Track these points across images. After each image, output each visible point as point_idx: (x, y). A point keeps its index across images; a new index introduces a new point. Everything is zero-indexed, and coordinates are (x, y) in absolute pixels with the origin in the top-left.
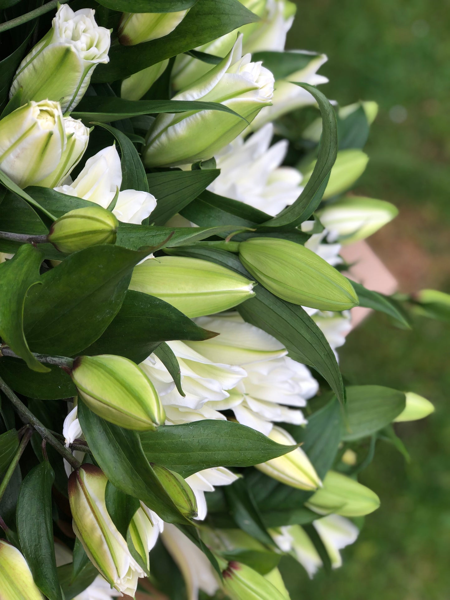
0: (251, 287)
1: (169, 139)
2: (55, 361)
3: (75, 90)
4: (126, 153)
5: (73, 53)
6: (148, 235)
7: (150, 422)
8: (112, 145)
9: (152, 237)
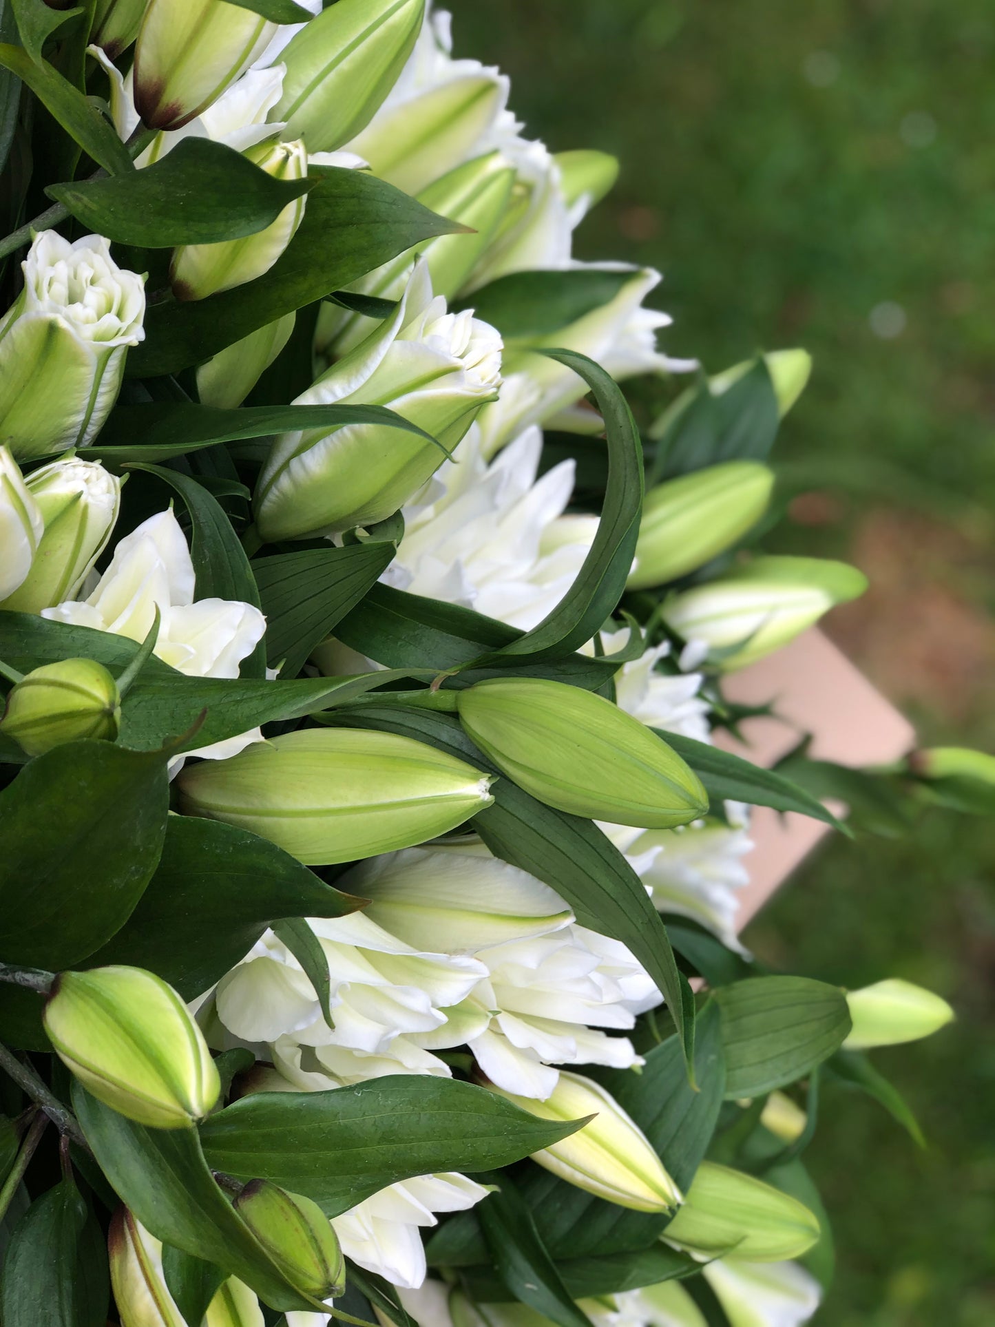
0: (485, 786)
1: (295, 484)
2: (27, 980)
3: (87, 401)
4: (204, 521)
5: (64, 331)
6: (226, 701)
7: (179, 1109)
8: (165, 509)
9: (234, 705)
